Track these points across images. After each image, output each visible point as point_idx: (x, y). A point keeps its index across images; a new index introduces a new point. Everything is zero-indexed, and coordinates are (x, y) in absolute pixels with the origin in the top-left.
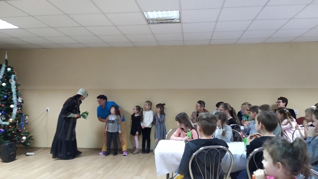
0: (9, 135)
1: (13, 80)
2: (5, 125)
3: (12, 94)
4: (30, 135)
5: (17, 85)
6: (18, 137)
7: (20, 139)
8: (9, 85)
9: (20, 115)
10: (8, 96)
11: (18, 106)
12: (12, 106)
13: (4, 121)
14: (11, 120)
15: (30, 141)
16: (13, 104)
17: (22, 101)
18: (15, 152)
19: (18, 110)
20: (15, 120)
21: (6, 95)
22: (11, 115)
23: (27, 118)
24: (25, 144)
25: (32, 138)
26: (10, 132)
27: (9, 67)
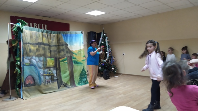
0: (106, 66)
1: (106, 40)
2: (104, 62)
3: (106, 47)
4: (116, 67)
5: (108, 42)
6: (110, 67)
7: (111, 69)
8: (105, 42)
9: (111, 57)
11: (109, 53)
12: (107, 53)
14: (106, 59)
15: (116, 70)
16: (107, 51)
17: (111, 50)
18: (109, 75)
20: (109, 59)
22: (107, 57)
23: (114, 58)
24: (114, 71)
25: (117, 68)
26: (107, 65)
27: (105, 33)
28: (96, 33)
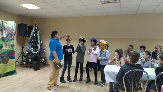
0: (37, 58)
1: (38, 33)
2: (35, 54)
3: (38, 39)
4: (45, 59)
5: (40, 35)
6: (41, 59)
7: (41, 60)
8: (37, 35)
9: (41, 49)
10: (36, 41)
11: (41, 45)
12: (38, 45)
13: (34, 52)
14: (37, 51)
15: (46, 61)
16: (38, 44)
17: (42, 43)
18: (39, 66)
19: (40, 47)
20: (39, 51)
21: (36, 40)
22: (38, 49)
23: (44, 51)
24: (43, 62)
27: (37, 27)
28: (28, 26)
